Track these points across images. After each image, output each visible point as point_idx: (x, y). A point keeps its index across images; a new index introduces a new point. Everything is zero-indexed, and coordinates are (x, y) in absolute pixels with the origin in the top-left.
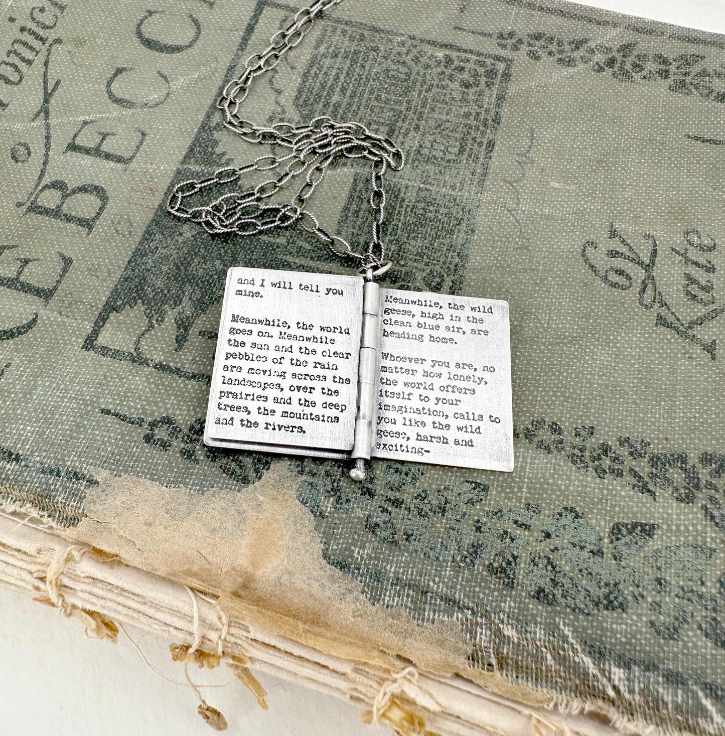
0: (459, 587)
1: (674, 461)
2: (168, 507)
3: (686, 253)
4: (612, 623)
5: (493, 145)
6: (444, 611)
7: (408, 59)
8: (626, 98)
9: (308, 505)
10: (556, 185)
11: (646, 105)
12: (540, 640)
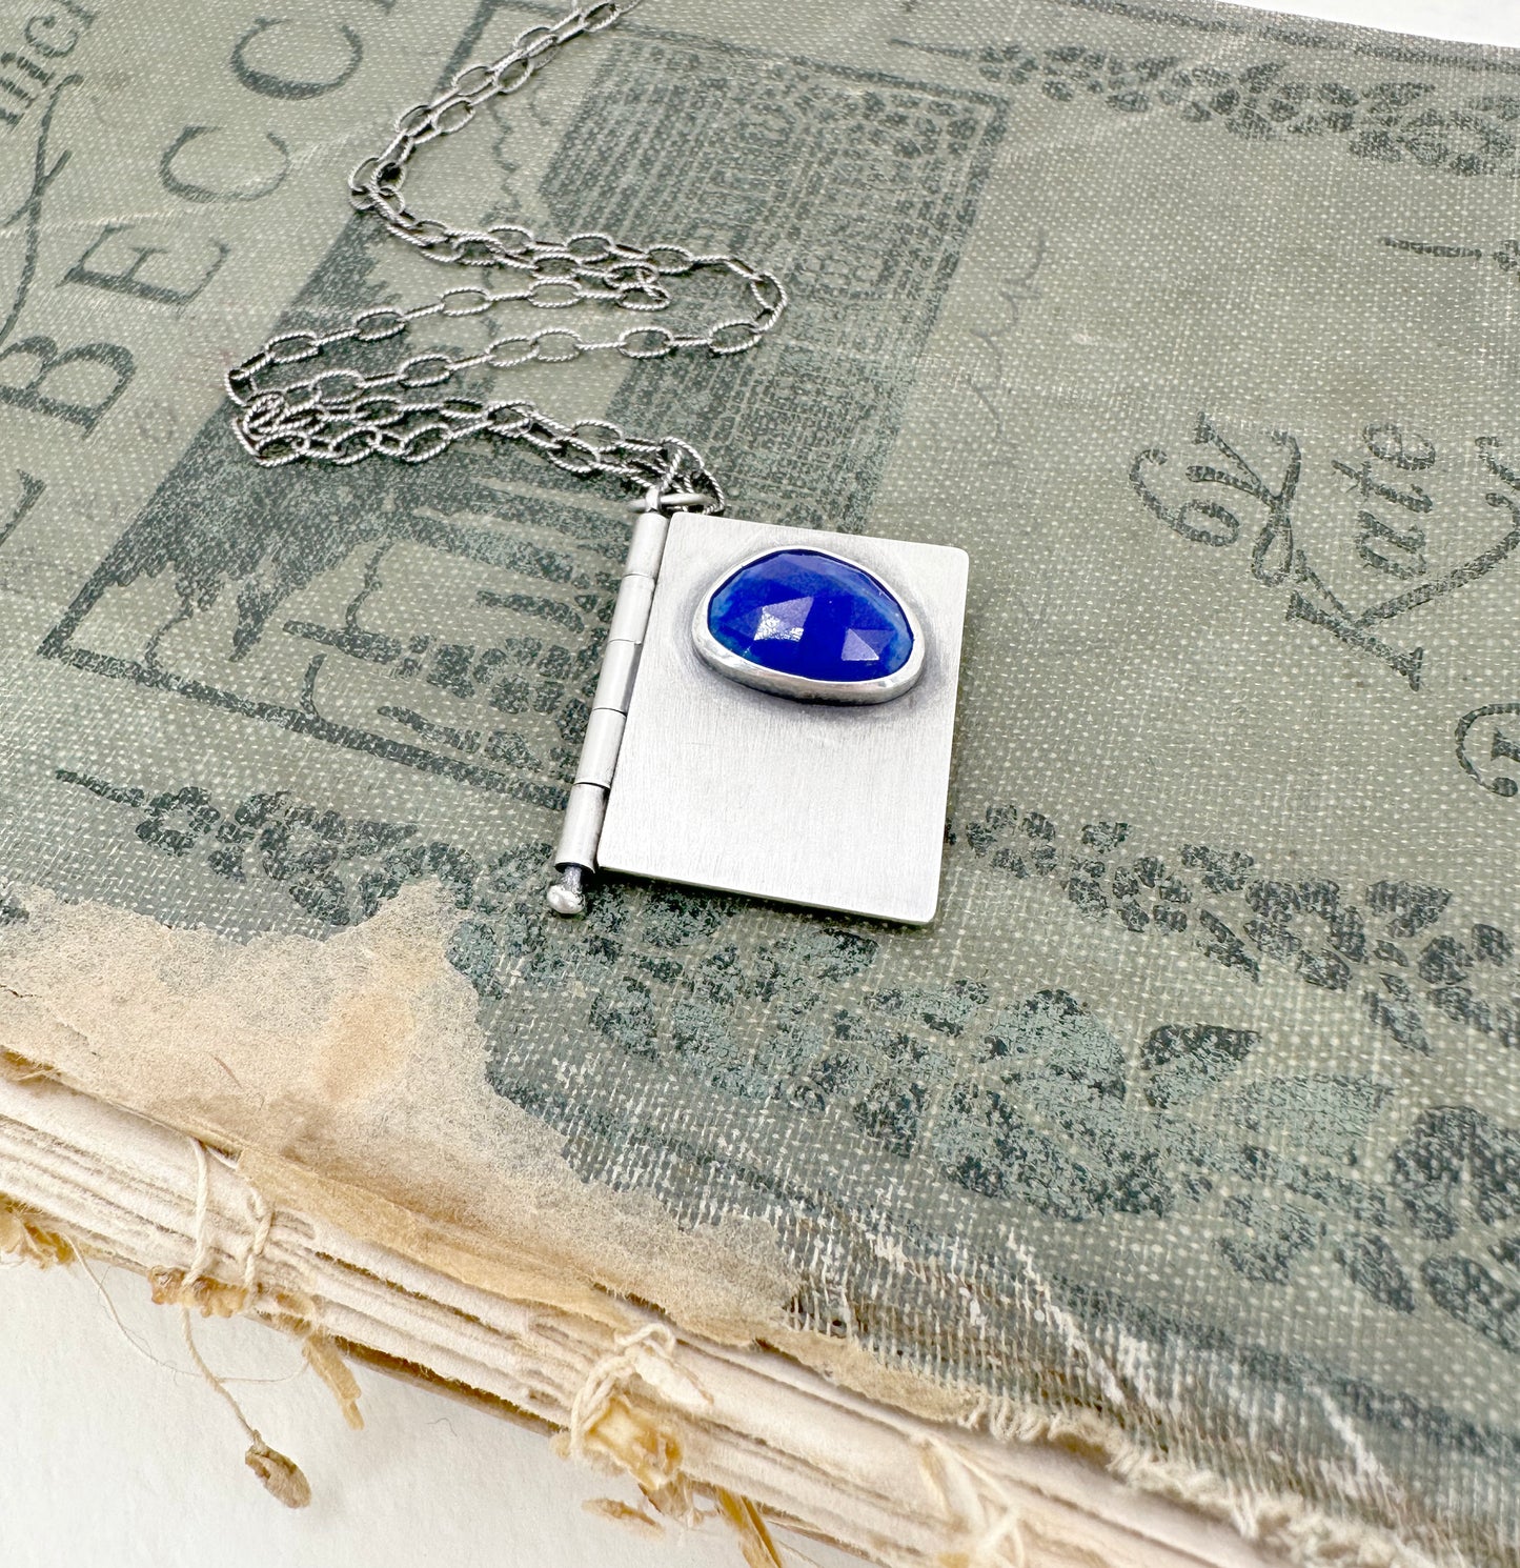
0: (783, 1150)
1: (1306, 898)
2: (166, 968)
3: (1366, 473)
4: (1130, 1241)
5: (955, 264)
6: (744, 1201)
7: (788, 103)
8: (1254, 170)
9: (469, 971)
10: (1085, 339)
11: (1297, 183)
12: (957, 1271)
